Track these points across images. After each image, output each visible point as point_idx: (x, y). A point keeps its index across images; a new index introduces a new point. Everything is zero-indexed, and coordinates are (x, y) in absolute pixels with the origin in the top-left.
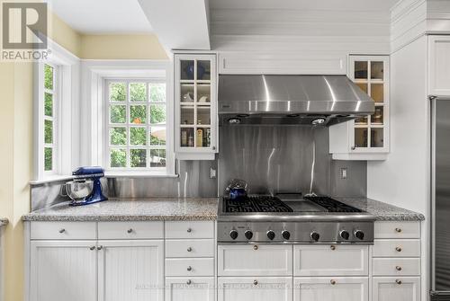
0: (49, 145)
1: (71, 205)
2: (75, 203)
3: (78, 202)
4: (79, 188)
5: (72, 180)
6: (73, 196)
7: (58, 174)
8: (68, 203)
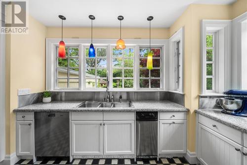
0: (209, 77)
1: (223, 112)
2: (226, 112)
3: (228, 112)
4: (229, 103)
5: (223, 97)
6: (224, 107)
7: (216, 92)
8: (221, 110)
